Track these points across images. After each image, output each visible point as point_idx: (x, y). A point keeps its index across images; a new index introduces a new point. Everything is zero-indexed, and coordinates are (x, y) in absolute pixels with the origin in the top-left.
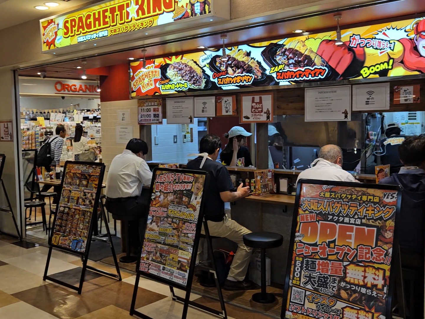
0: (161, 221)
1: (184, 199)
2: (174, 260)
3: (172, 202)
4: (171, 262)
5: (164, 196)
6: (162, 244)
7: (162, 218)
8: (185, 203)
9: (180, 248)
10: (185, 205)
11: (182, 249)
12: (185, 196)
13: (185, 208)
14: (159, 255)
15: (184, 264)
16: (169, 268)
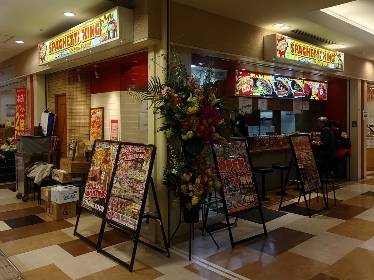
0: (123, 181)
1: (138, 165)
2: (129, 210)
3: (131, 167)
4: (128, 212)
5: (125, 163)
6: (122, 198)
7: (123, 179)
8: (139, 168)
9: (134, 201)
10: (139, 170)
11: (135, 203)
12: (139, 163)
13: (139, 172)
14: (120, 207)
15: (136, 214)
16: (126, 216)
